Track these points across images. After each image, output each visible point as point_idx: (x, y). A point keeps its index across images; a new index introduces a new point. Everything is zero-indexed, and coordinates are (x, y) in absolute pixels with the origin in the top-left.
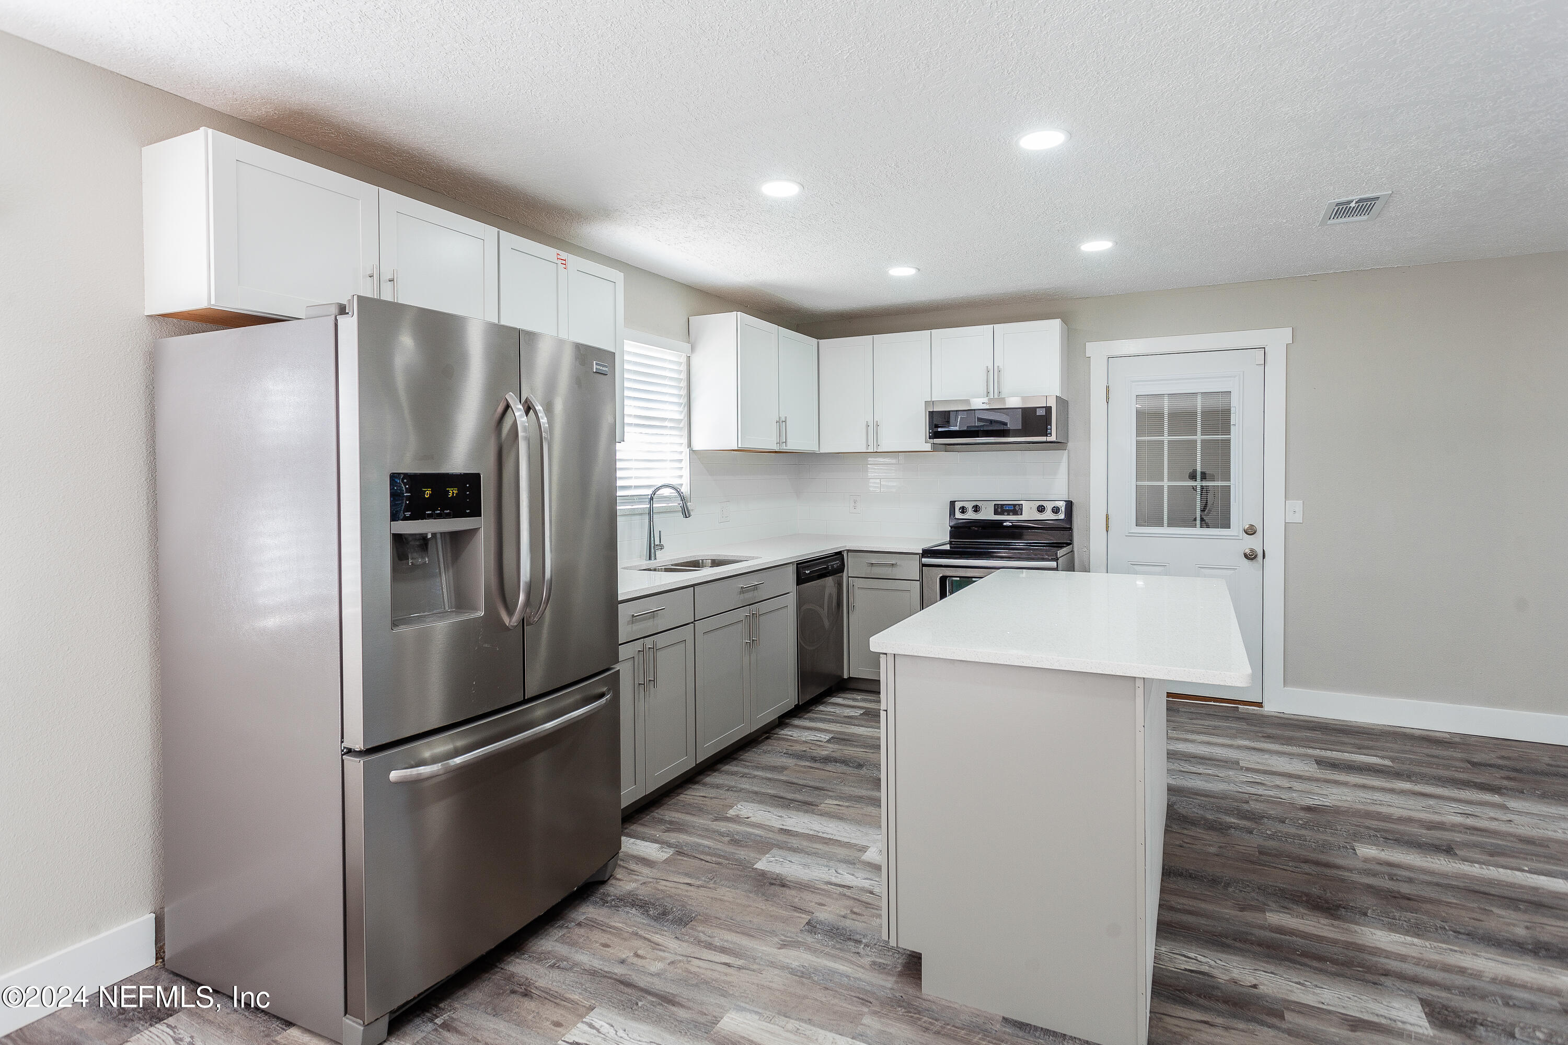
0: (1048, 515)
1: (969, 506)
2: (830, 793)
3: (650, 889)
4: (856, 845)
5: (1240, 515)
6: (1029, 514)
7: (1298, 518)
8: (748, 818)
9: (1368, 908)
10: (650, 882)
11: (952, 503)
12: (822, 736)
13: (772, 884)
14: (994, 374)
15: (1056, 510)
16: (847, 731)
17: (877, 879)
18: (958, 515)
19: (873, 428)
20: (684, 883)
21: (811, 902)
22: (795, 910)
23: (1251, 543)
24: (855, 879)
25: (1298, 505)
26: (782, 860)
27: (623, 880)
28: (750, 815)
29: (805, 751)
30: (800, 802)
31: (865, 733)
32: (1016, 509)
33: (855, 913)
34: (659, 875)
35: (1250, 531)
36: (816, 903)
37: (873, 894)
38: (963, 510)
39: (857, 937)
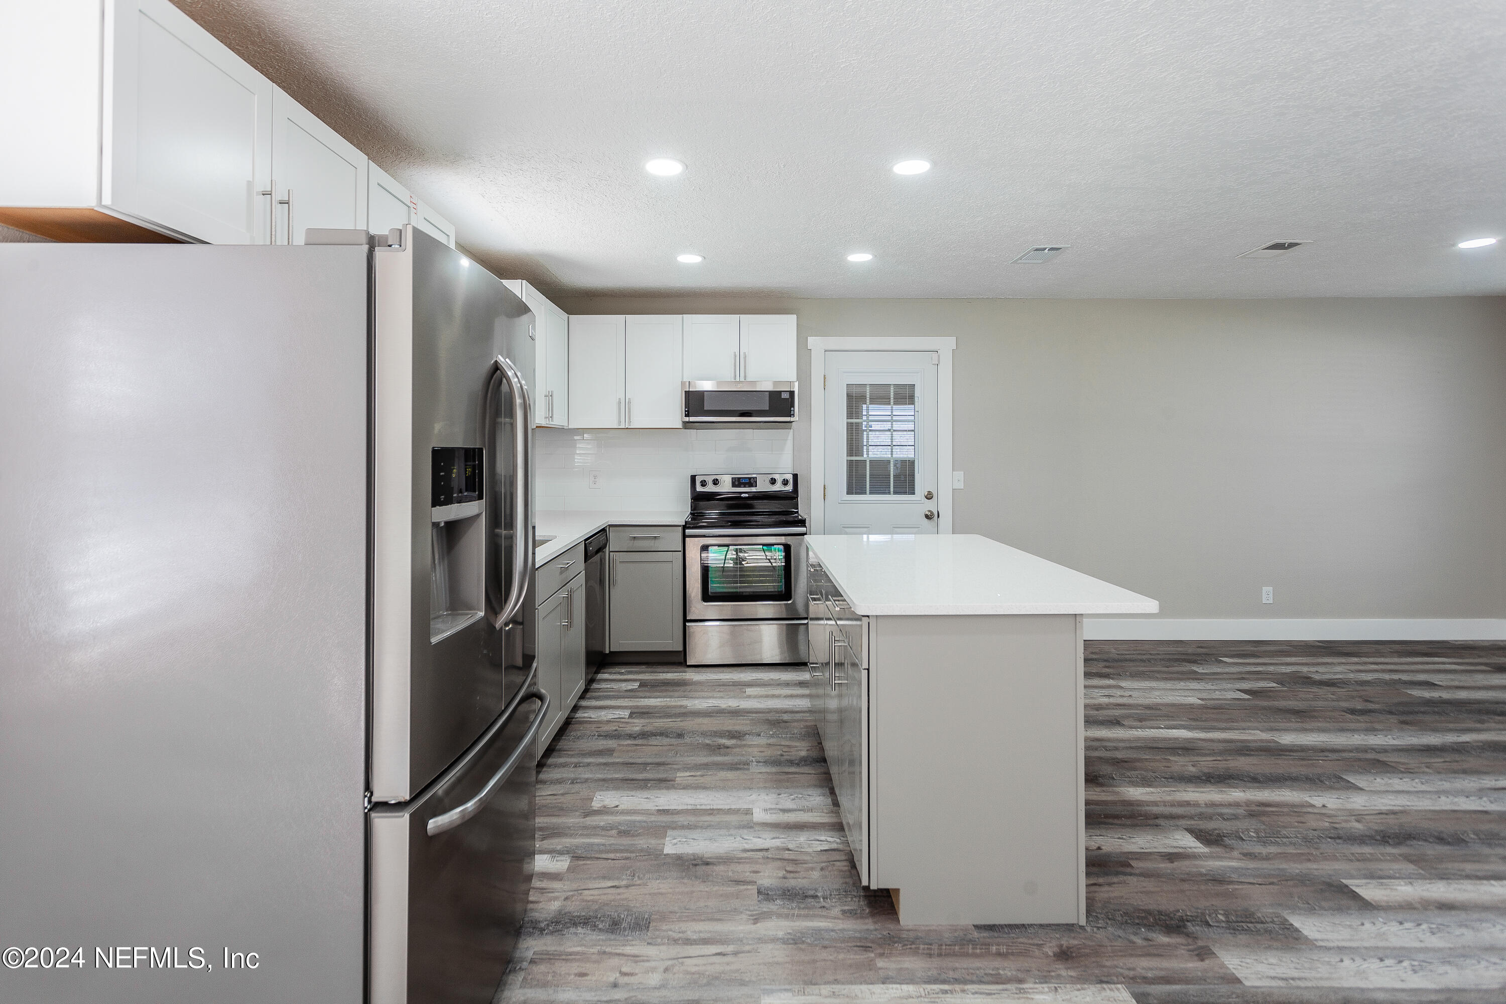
0: (778, 487)
1: (709, 480)
2: (675, 766)
3: (578, 903)
4: (739, 810)
5: (922, 484)
6: (763, 486)
7: (961, 485)
8: (617, 806)
9: (1112, 774)
10: (573, 896)
11: (693, 478)
12: (621, 713)
13: (696, 865)
14: (740, 360)
15: (785, 483)
16: (639, 704)
17: (783, 836)
18: (699, 488)
19: (625, 406)
20: (609, 887)
21: (745, 872)
22: (737, 884)
23: (930, 506)
24: (764, 841)
25: (960, 475)
26: (685, 840)
27: (541, 902)
28: (617, 803)
29: (616, 730)
30: (655, 780)
31: (658, 704)
32: (751, 482)
33: (791, 872)
34: (575, 886)
35: (929, 496)
36: (751, 872)
37: (791, 850)
38: (704, 484)
39: (811, 893)
